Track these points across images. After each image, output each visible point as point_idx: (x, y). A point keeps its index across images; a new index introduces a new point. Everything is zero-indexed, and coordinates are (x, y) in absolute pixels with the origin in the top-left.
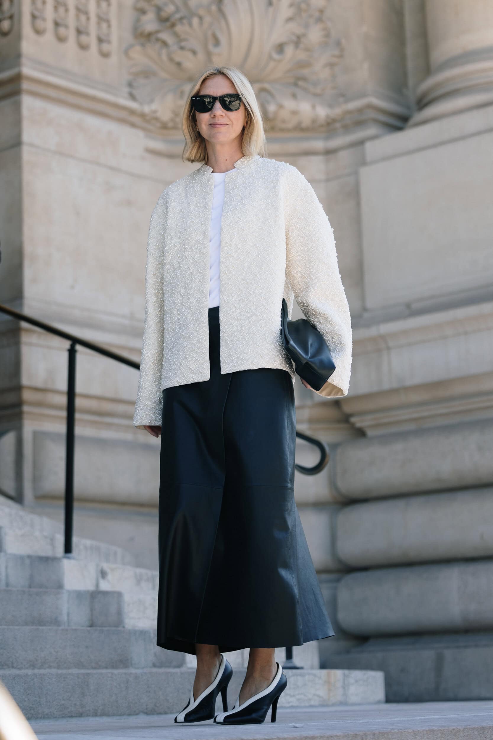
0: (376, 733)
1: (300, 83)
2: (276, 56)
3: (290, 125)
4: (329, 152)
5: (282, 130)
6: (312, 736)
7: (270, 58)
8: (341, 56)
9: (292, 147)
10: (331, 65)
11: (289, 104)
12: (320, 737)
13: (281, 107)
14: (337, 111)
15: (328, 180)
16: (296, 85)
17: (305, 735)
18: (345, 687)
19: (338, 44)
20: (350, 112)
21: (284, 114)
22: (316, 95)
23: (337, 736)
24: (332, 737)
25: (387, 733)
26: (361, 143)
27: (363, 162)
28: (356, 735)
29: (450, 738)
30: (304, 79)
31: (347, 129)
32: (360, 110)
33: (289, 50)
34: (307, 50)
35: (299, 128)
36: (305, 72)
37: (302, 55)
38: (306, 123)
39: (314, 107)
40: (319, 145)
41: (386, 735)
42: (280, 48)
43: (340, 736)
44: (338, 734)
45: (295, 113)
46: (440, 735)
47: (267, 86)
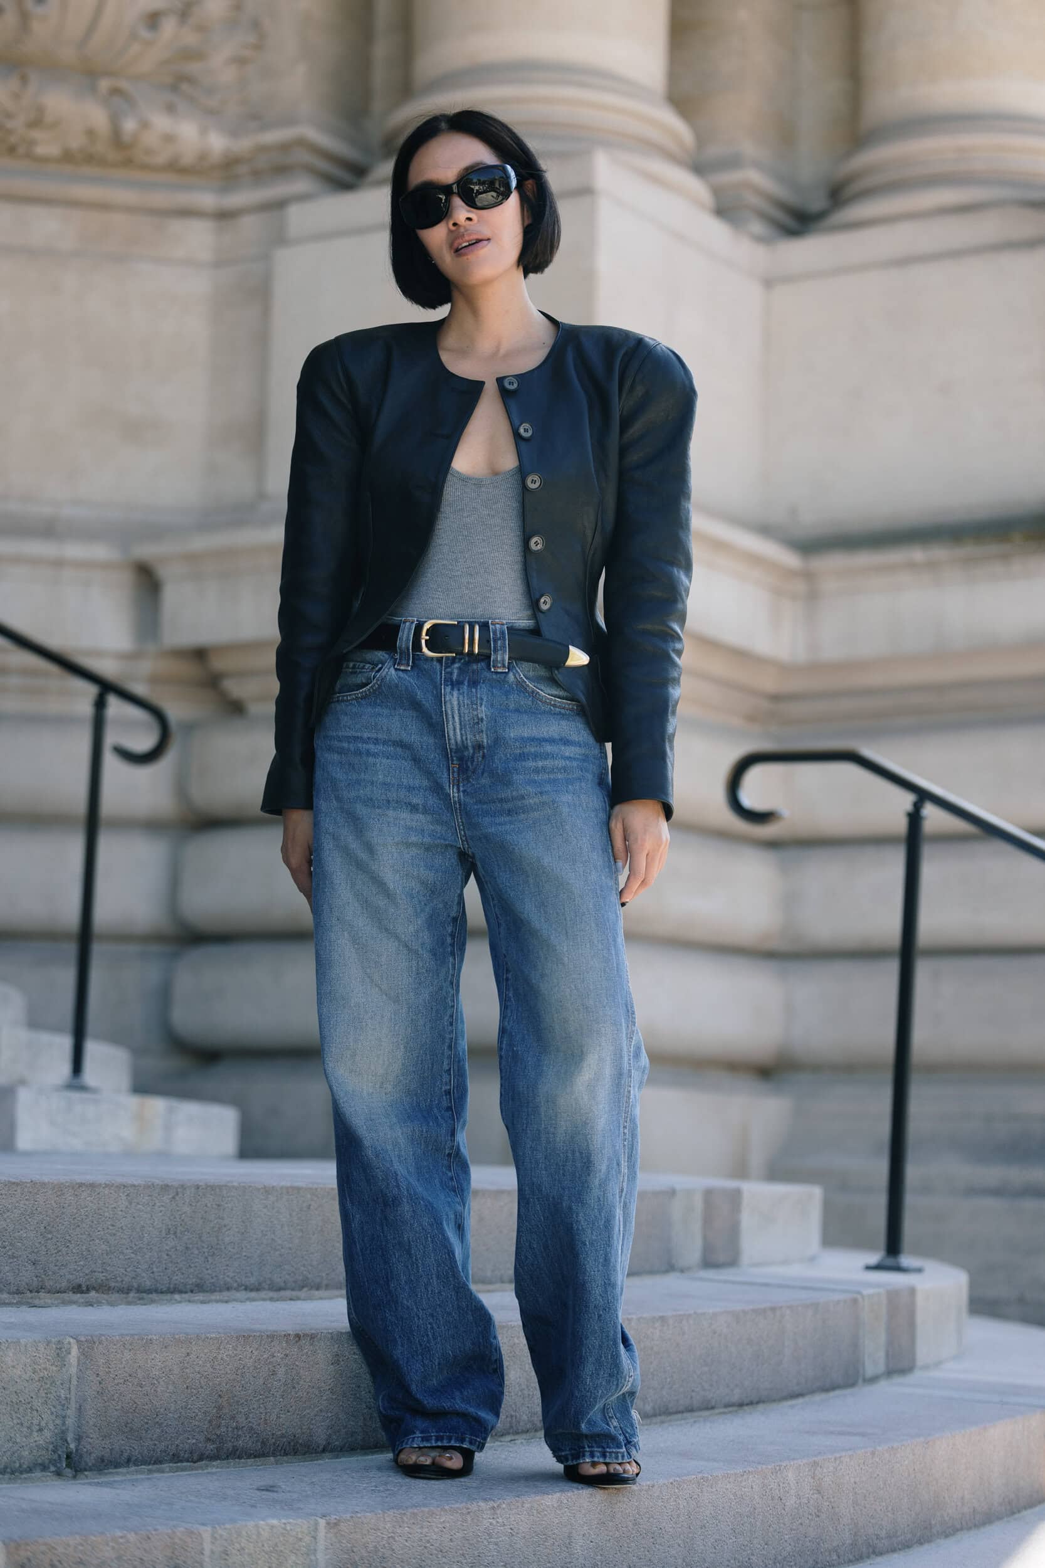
0: (201, 1186)
1: (185, 87)
2: (145, 34)
3: (161, 159)
4: (224, 216)
5: (145, 167)
6: (91, 1182)
7: (134, 36)
8: (259, 47)
9: (161, 199)
10: (240, 61)
11: (161, 122)
12: (104, 1186)
13: (145, 125)
14: (244, 144)
15: (218, 264)
16: (174, 88)
17: (79, 1181)
18: (168, 1128)
19: (256, 25)
20: (263, 149)
21: (150, 139)
22: (211, 112)
23: (134, 1186)
24: (125, 1186)
25: (220, 1187)
26: (280, 205)
27: (280, 239)
28: (168, 1186)
29: (326, 1202)
30: (190, 79)
31: (259, 176)
32: (285, 147)
33: (169, 27)
34: (202, 29)
35: (174, 167)
36: (194, 68)
37: (190, 38)
38: (188, 159)
39: (204, 131)
40: (208, 200)
41: (218, 1190)
42: (153, 20)
43: (139, 1186)
44: (136, 1183)
45: (169, 138)
47: (124, 84)
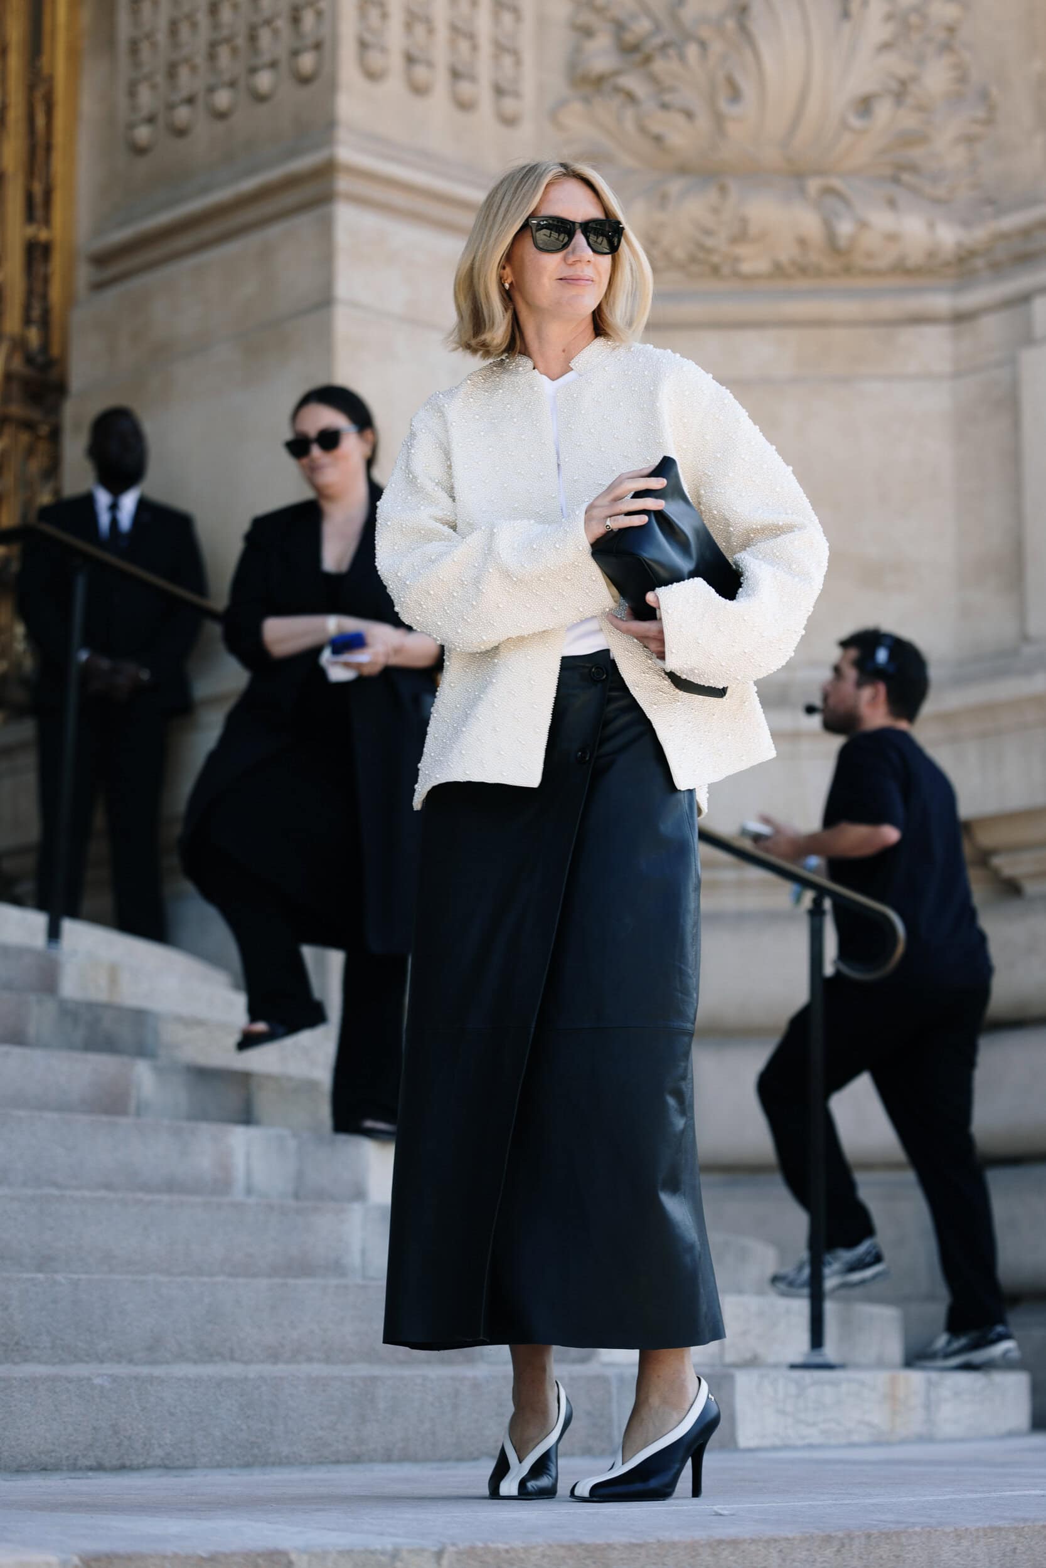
0: (873, 1534)
1: (906, 177)
2: (855, 122)
3: (883, 262)
4: (960, 318)
5: (867, 273)
7: (845, 125)
8: (989, 122)
9: (886, 307)
10: (969, 140)
11: (882, 220)
12: (749, 1541)
13: (863, 225)
14: (979, 234)
15: (957, 375)
16: (896, 180)
18: (929, 1406)
19: (984, 96)
20: (1004, 236)
21: (870, 240)
22: (937, 201)
25: (898, 1534)
26: (1024, 299)
27: (1028, 339)
28: (830, 1536)
30: (913, 168)
31: (998, 269)
33: (883, 110)
34: (921, 108)
35: (901, 269)
36: (916, 153)
37: (909, 121)
38: (916, 257)
39: (931, 226)
40: (941, 302)
41: (894, 1538)
42: (865, 105)
44: (790, 1536)
45: (892, 237)
46: (1014, 1538)
47: (836, 182)
